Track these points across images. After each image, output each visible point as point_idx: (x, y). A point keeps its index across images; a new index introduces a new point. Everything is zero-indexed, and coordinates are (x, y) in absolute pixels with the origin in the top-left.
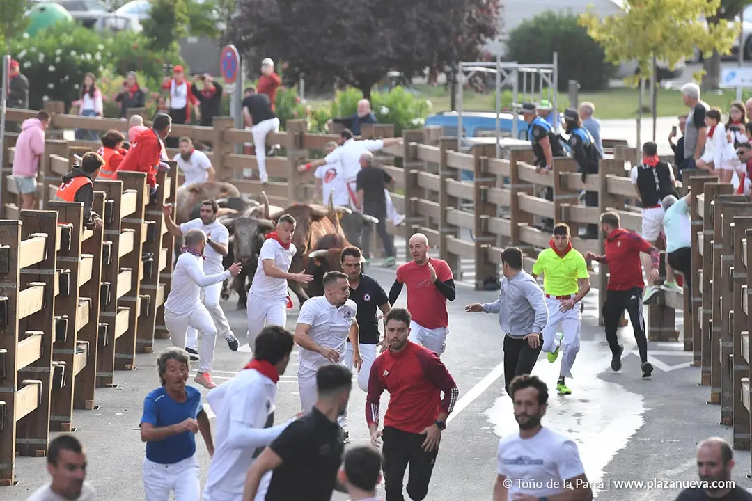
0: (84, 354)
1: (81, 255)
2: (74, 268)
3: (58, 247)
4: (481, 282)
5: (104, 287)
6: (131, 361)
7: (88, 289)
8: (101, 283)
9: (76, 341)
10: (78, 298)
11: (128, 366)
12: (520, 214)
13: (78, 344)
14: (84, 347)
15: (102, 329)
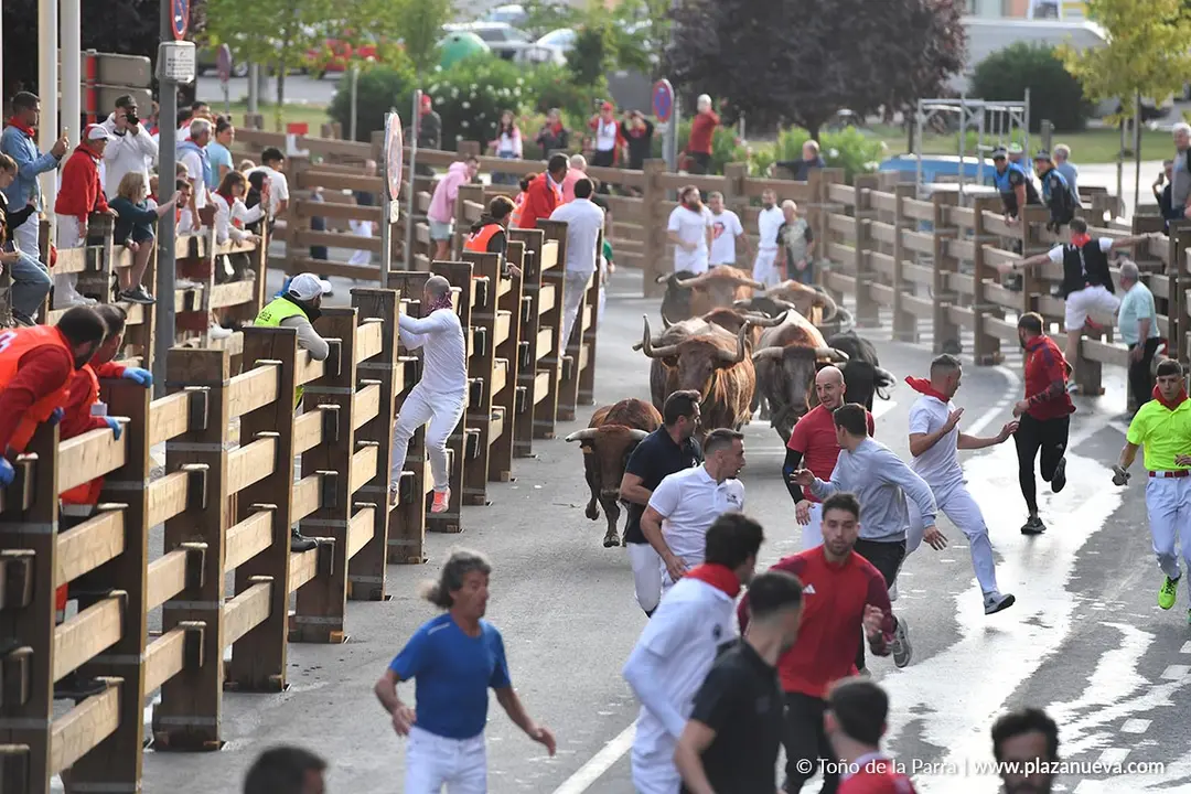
0: (500, 422)
1: (497, 311)
2: (490, 325)
3: (472, 302)
4: (940, 346)
5: (522, 347)
6: (551, 430)
7: (505, 349)
8: (519, 343)
9: (492, 407)
10: (495, 359)
11: (549, 435)
12: (984, 269)
13: (493, 410)
14: (500, 413)
15: (519, 392)
